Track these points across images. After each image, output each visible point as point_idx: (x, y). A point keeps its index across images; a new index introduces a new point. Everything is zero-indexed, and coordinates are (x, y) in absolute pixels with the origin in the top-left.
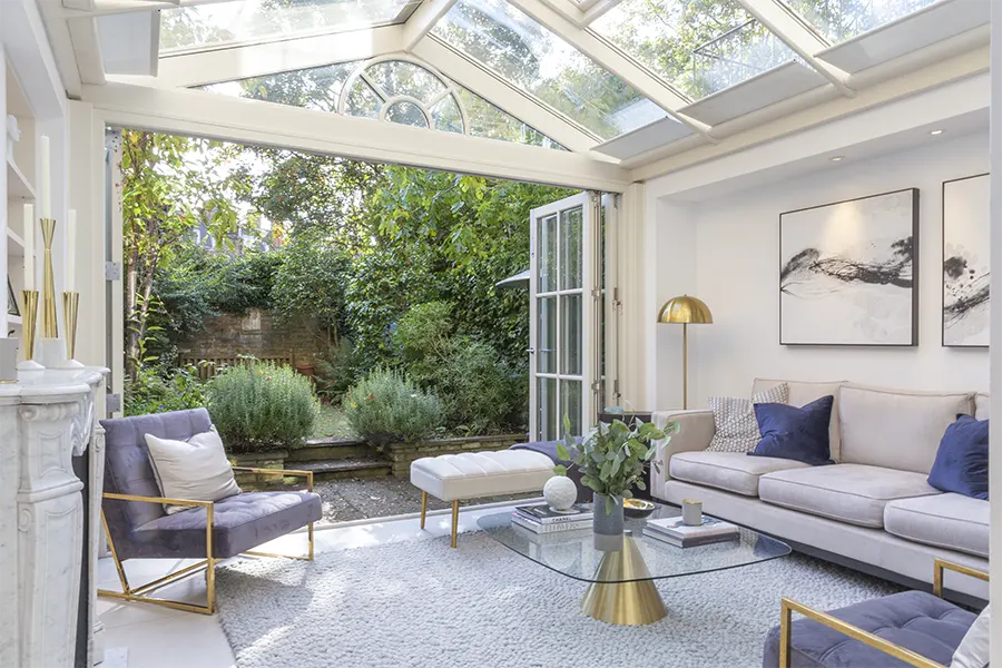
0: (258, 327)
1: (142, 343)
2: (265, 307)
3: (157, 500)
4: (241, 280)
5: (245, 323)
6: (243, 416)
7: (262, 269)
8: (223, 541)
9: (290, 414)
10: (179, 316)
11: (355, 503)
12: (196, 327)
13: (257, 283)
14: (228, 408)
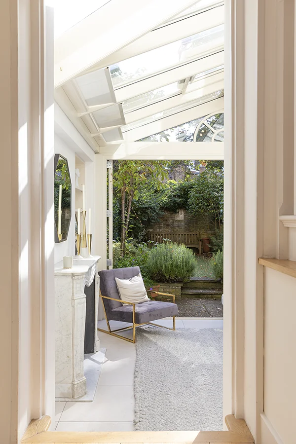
0: (183, 219)
1: (127, 232)
2: (186, 209)
3: (119, 300)
4: (175, 196)
5: (178, 216)
6: (162, 267)
7: (184, 190)
8: (137, 318)
9: (182, 267)
10: (147, 215)
11: (209, 309)
12: (154, 220)
13: (182, 197)
14: (156, 262)
